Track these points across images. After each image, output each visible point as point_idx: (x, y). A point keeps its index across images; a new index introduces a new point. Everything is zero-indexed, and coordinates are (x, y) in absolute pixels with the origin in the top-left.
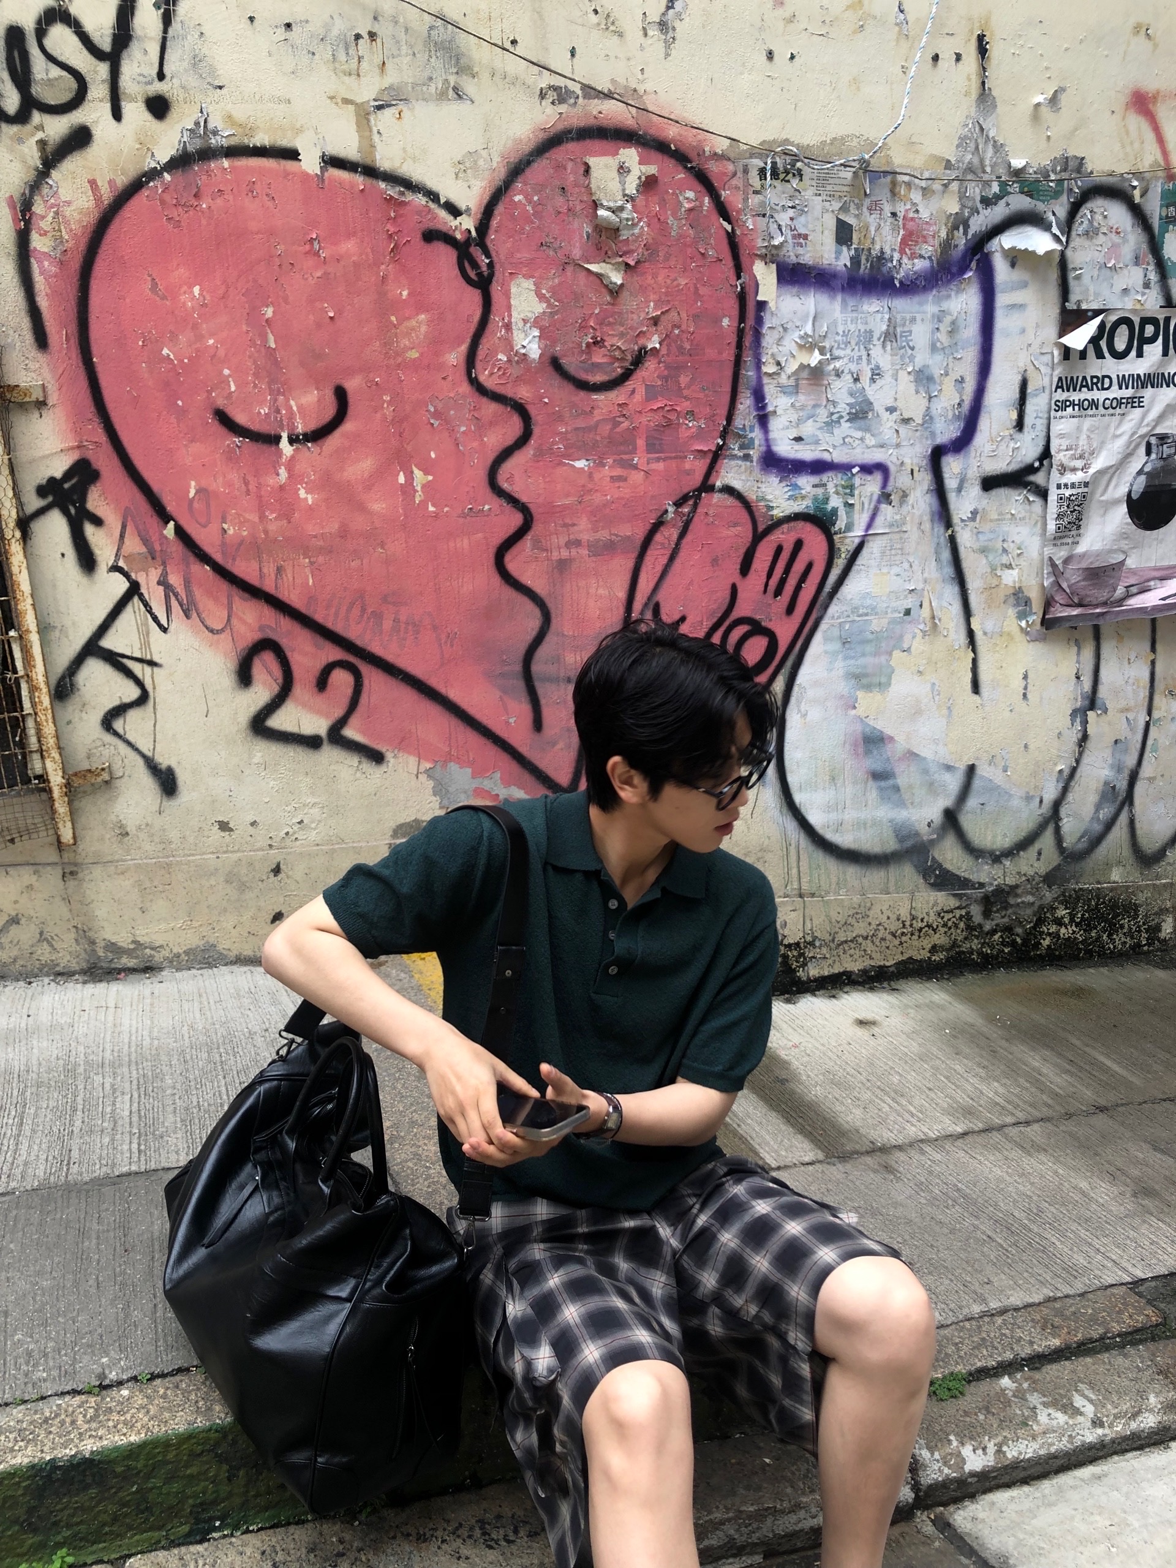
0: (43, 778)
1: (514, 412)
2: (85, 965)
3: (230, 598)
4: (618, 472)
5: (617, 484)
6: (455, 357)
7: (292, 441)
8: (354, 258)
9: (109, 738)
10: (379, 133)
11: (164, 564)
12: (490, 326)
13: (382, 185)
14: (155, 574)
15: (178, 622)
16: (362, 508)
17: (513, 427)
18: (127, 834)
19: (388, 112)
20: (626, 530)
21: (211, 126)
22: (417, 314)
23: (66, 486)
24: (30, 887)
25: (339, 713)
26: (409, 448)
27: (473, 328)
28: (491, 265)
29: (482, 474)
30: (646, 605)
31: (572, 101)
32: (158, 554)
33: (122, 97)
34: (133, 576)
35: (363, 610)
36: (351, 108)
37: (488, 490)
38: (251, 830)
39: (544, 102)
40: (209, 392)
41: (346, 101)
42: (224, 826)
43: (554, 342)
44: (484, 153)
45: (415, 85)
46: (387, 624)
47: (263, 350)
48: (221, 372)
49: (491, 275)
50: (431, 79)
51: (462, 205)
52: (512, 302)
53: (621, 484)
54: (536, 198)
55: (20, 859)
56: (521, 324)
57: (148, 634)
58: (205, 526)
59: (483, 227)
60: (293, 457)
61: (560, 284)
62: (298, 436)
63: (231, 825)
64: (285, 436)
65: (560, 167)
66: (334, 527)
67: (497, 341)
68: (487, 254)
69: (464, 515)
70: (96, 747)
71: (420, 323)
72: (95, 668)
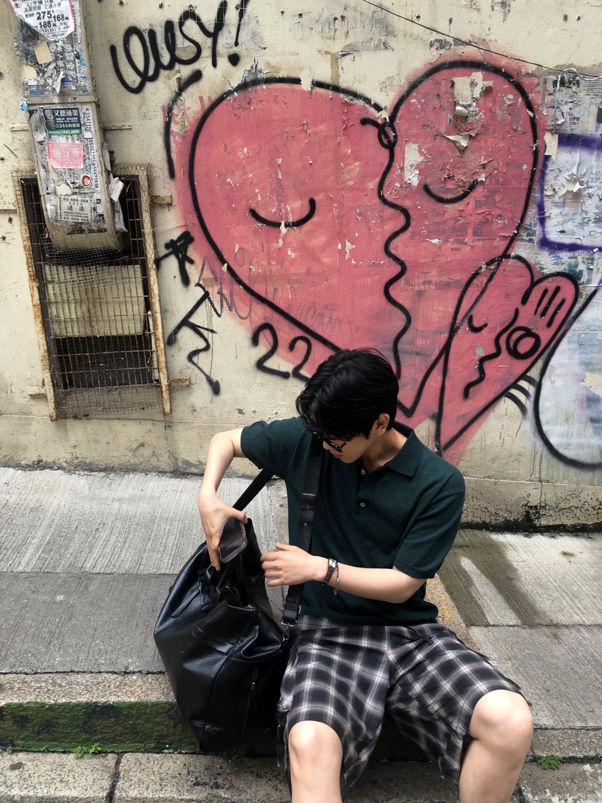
0: (158, 381)
1: (401, 213)
2: (172, 469)
3: (251, 302)
4: (456, 246)
5: (455, 252)
6: (373, 184)
7: (286, 226)
8: (324, 133)
9: (190, 365)
10: (342, 69)
11: (221, 284)
12: (393, 169)
13: (342, 95)
14: (216, 288)
15: (226, 313)
16: (318, 261)
17: (401, 220)
18: (196, 410)
19: (348, 58)
20: (457, 277)
21: (258, 68)
22: (355, 162)
23: (178, 244)
24: (150, 431)
25: (299, 362)
26: (345, 231)
27: (383, 170)
29: (381, 245)
30: (465, 317)
31: (448, 47)
32: (218, 279)
33: (217, 55)
34: (206, 289)
35: (315, 312)
36: (329, 56)
37: (383, 253)
38: (253, 415)
39: (432, 49)
40: (248, 201)
41: (327, 53)
42: (240, 412)
43: (426, 177)
44: (397, 77)
45: (363, 42)
46: (326, 320)
47: (275, 180)
48: (254, 191)
49: (395, 142)
50: (372, 39)
51: (383, 105)
52: (406, 156)
53: (457, 252)
54: (423, 101)
55: (147, 417)
56: (409, 168)
57: (211, 317)
58: (241, 267)
59: (393, 117)
60: (286, 234)
61: (432, 146)
62: (289, 224)
63: (244, 411)
64: (283, 223)
65: (438, 84)
66: (304, 270)
67: (395, 176)
68: (394, 131)
69: (370, 266)
70: (184, 369)
71: (356, 167)
72: (186, 332)
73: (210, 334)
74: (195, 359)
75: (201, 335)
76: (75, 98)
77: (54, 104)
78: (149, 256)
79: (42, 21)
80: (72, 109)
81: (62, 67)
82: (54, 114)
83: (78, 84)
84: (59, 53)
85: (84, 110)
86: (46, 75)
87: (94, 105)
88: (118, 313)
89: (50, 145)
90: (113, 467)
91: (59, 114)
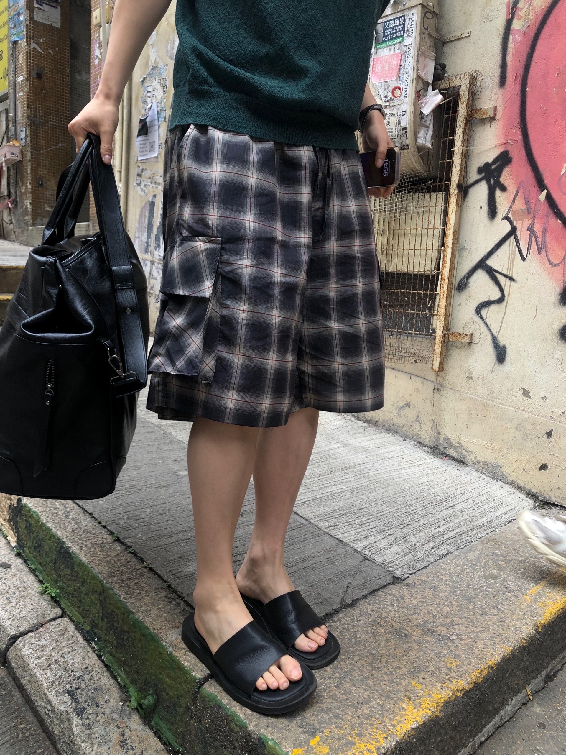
0: (433, 330)
9: (477, 319)
11: (534, 217)
14: (527, 223)
15: (533, 257)
18: (472, 378)
32: (532, 211)
34: (515, 223)
38: (542, 402)
42: (526, 393)
55: (419, 373)
57: (514, 260)
58: (565, 195)
63: (530, 394)
70: (469, 323)
72: (481, 276)
73: (508, 282)
74: (484, 312)
75: (497, 282)
76: (405, 5)
78: (453, 179)
80: (400, 17)
82: (384, 27)
85: (410, 16)
87: (420, 7)
89: (375, 60)
91: (388, 26)
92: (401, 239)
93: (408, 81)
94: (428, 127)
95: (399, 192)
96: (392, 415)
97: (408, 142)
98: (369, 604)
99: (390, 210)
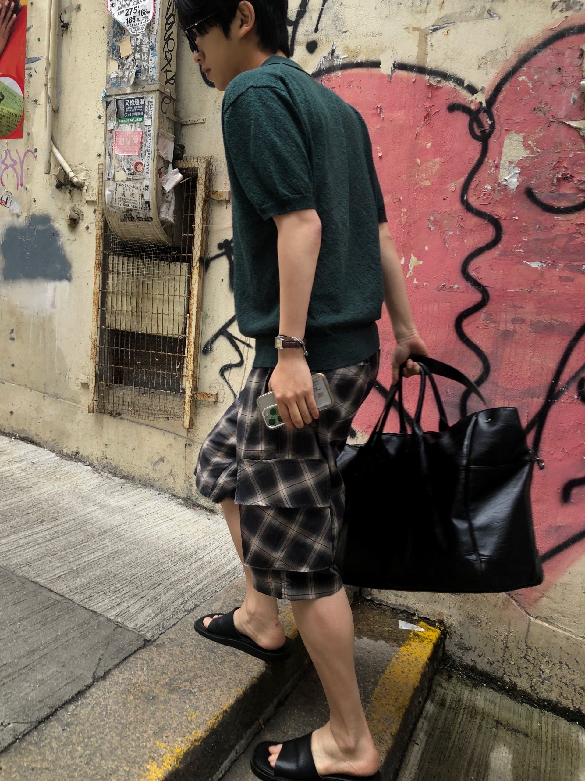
0: (184, 390)
1: (489, 224)
2: (185, 496)
4: (567, 274)
5: (564, 283)
6: (455, 185)
8: (401, 121)
9: (221, 380)
10: (431, 45)
12: (484, 166)
13: (427, 77)
17: (489, 233)
19: (440, 32)
20: (566, 318)
21: (336, 54)
22: (434, 158)
24: (171, 445)
26: (412, 242)
27: (470, 167)
28: (492, 126)
29: (458, 264)
30: (573, 378)
31: (577, 8)
33: (296, 43)
36: (417, 33)
37: (459, 275)
39: (554, 12)
41: (415, 29)
43: (531, 178)
44: (502, 50)
45: (461, 13)
49: (491, 132)
50: (473, 7)
51: (479, 86)
52: (504, 150)
53: (568, 283)
54: (536, 77)
56: (507, 165)
59: (491, 101)
61: (544, 136)
65: (560, 54)
67: (487, 176)
68: (491, 117)
69: (438, 289)
70: (214, 383)
71: (435, 164)
72: (223, 342)
73: (246, 348)
74: (226, 374)
75: (237, 348)
76: (143, 88)
77: (127, 94)
78: (195, 253)
79: (129, 17)
80: (139, 98)
81: (138, 59)
82: (125, 104)
83: (148, 75)
84: (138, 46)
85: (149, 99)
86: (125, 68)
87: (158, 92)
88: (160, 311)
89: (117, 133)
90: (133, 477)
91: (129, 103)
92: (150, 303)
93: (150, 159)
94: (170, 202)
95: (146, 259)
96: (148, 470)
97: (151, 215)
98: (121, 673)
99: (138, 275)
